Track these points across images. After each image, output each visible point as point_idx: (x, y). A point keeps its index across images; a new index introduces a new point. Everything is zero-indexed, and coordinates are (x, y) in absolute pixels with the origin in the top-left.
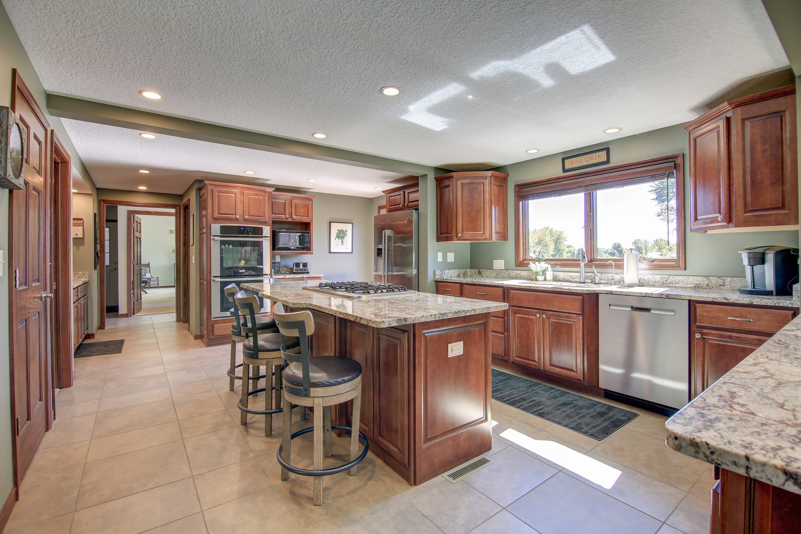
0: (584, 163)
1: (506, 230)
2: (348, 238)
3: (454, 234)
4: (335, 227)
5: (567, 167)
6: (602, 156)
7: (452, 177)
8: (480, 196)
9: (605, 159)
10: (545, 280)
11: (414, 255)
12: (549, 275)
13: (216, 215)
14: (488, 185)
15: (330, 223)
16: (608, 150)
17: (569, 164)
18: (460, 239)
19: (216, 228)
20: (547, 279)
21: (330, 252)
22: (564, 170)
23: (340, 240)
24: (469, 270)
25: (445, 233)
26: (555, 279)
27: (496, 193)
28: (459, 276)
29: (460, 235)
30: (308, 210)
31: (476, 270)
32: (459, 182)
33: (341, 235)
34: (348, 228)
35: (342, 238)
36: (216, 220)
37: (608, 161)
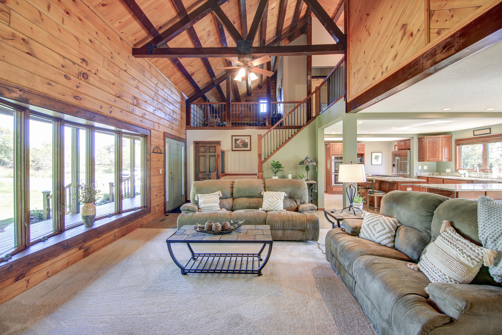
0: (482, 133)
1: (451, 157)
2: (380, 159)
3: (425, 159)
4: (374, 155)
5: (475, 134)
6: (488, 131)
7: (424, 138)
8: (437, 145)
9: (489, 132)
10: (465, 177)
11: (408, 166)
12: (467, 175)
13: (333, 153)
14: (441, 140)
15: (372, 153)
16: (490, 129)
17: (476, 133)
18: (428, 161)
19: (333, 158)
20: (466, 176)
21: (372, 165)
23: (376, 160)
24: (435, 173)
25: (421, 158)
26: (469, 177)
27: (445, 143)
28: (429, 175)
29: (427, 160)
30: (363, 149)
31: (439, 173)
32: (427, 140)
33: (377, 158)
34: (380, 154)
35: (377, 159)
36: (333, 155)
37: (490, 133)
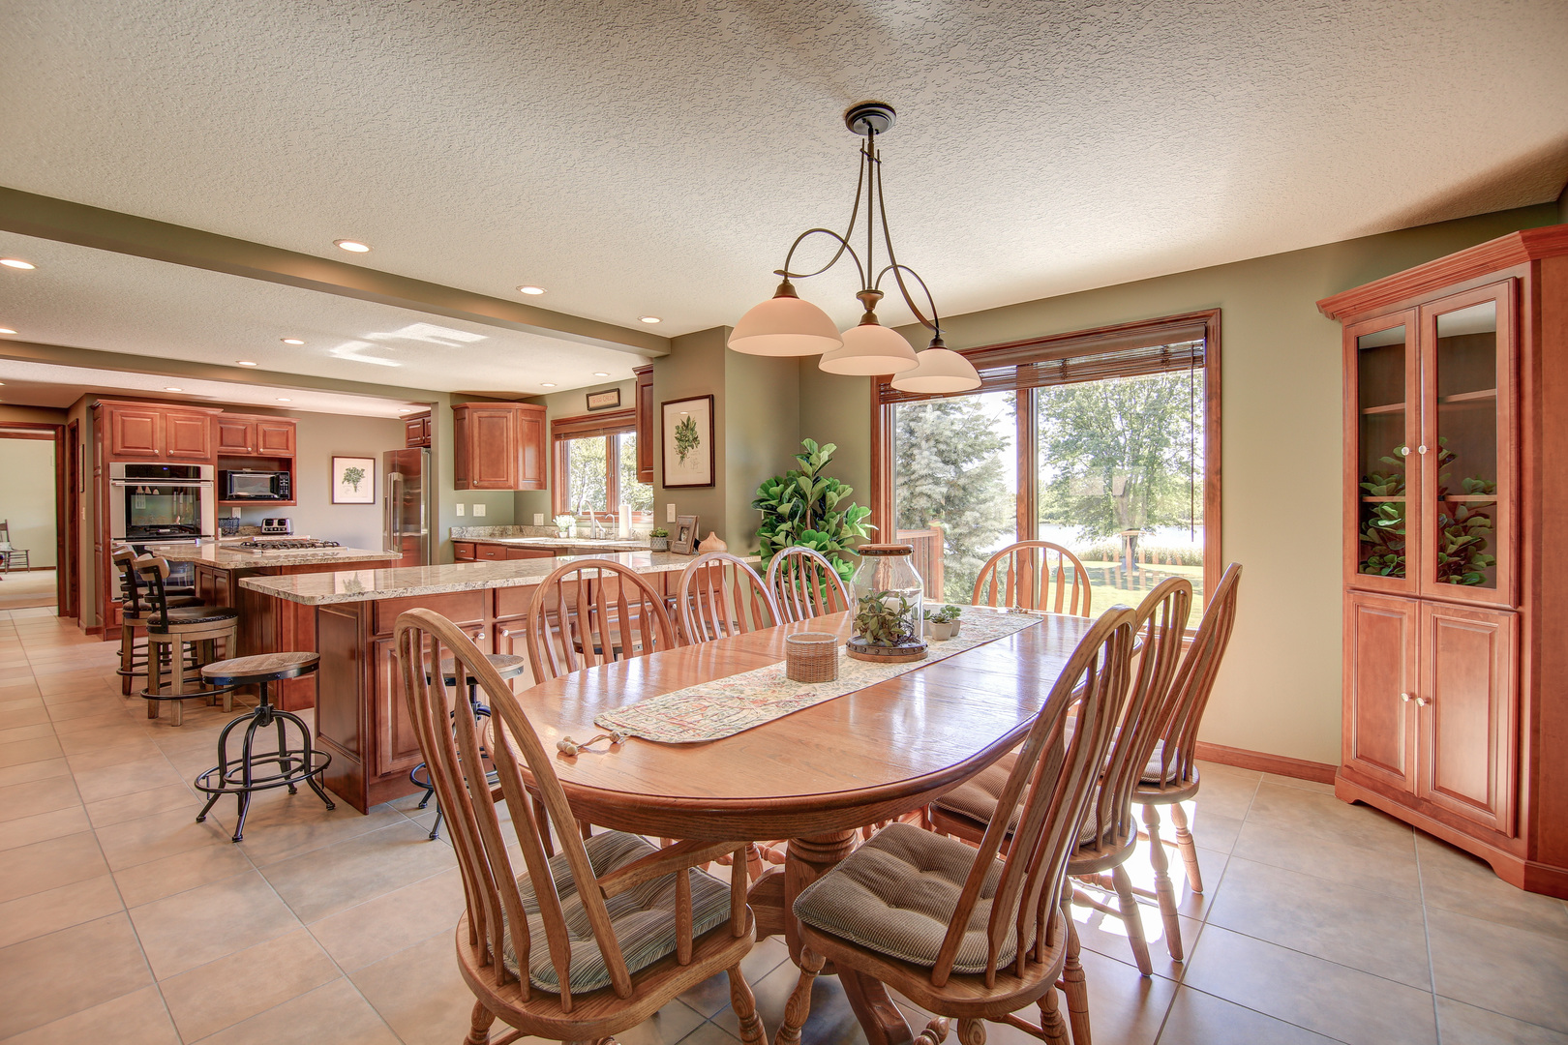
0: (603, 403)
1: (542, 476)
2: (367, 482)
3: (471, 482)
4: (342, 466)
5: (591, 405)
6: (612, 398)
7: (467, 407)
8: (502, 434)
9: (616, 401)
10: (568, 537)
11: (423, 507)
12: (573, 531)
13: (119, 449)
14: (514, 421)
15: (333, 458)
16: (618, 391)
17: (595, 402)
18: (477, 487)
19: (118, 469)
20: (571, 535)
21: (333, 503)
22: (589, 409)
23: (352, 484)
24: (511, 527)
25: (461, 480)
26: (580, 536)
27: (526, 430)
28: (492, 535)
29: (476, 482)
30: (288, 439)
31: (518, 529)
32: (476, 416)
33: (353, 477)
34: (366, 466)
35: (356, 481)
36: (118, 456)
37: (619, 404)
